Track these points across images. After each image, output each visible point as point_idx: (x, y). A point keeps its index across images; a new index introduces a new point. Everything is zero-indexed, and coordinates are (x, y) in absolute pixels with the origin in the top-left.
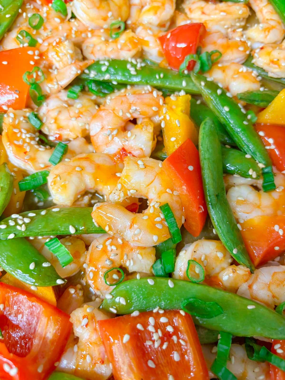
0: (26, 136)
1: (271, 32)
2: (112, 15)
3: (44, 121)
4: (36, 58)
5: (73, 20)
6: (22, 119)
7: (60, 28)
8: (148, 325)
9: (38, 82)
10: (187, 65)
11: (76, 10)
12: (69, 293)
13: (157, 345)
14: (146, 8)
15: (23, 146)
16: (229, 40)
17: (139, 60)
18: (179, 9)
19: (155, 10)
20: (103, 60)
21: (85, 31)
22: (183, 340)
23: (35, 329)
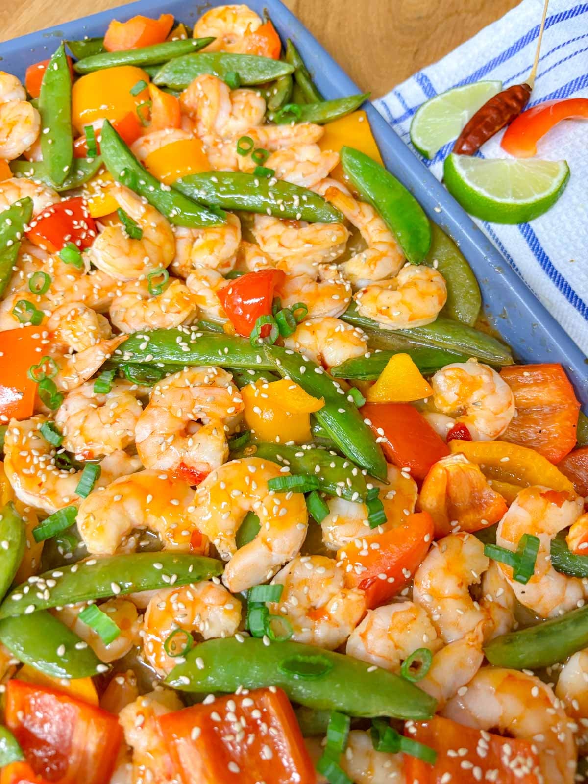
0: (39, 460)
1: (379, 263)
2: (150, 261)
3: (64, 434)
4: (44, 342)
5: (93, 273)
6: (30, 434)
7: (76, 288)
8: (227, 712)
9: (50, 377)
10: (260, 332)
11: (96, 258)
12: (116, 684)
13: (239, 738)
14: (199, 242)
15: (35, 475)
16: (320, 285)
17: (193, 328)
18: (247, 236)
19: (211, 247)
20: (143, 332)
21: (112, 287)
22: (275, 727)
23: (70, 741)
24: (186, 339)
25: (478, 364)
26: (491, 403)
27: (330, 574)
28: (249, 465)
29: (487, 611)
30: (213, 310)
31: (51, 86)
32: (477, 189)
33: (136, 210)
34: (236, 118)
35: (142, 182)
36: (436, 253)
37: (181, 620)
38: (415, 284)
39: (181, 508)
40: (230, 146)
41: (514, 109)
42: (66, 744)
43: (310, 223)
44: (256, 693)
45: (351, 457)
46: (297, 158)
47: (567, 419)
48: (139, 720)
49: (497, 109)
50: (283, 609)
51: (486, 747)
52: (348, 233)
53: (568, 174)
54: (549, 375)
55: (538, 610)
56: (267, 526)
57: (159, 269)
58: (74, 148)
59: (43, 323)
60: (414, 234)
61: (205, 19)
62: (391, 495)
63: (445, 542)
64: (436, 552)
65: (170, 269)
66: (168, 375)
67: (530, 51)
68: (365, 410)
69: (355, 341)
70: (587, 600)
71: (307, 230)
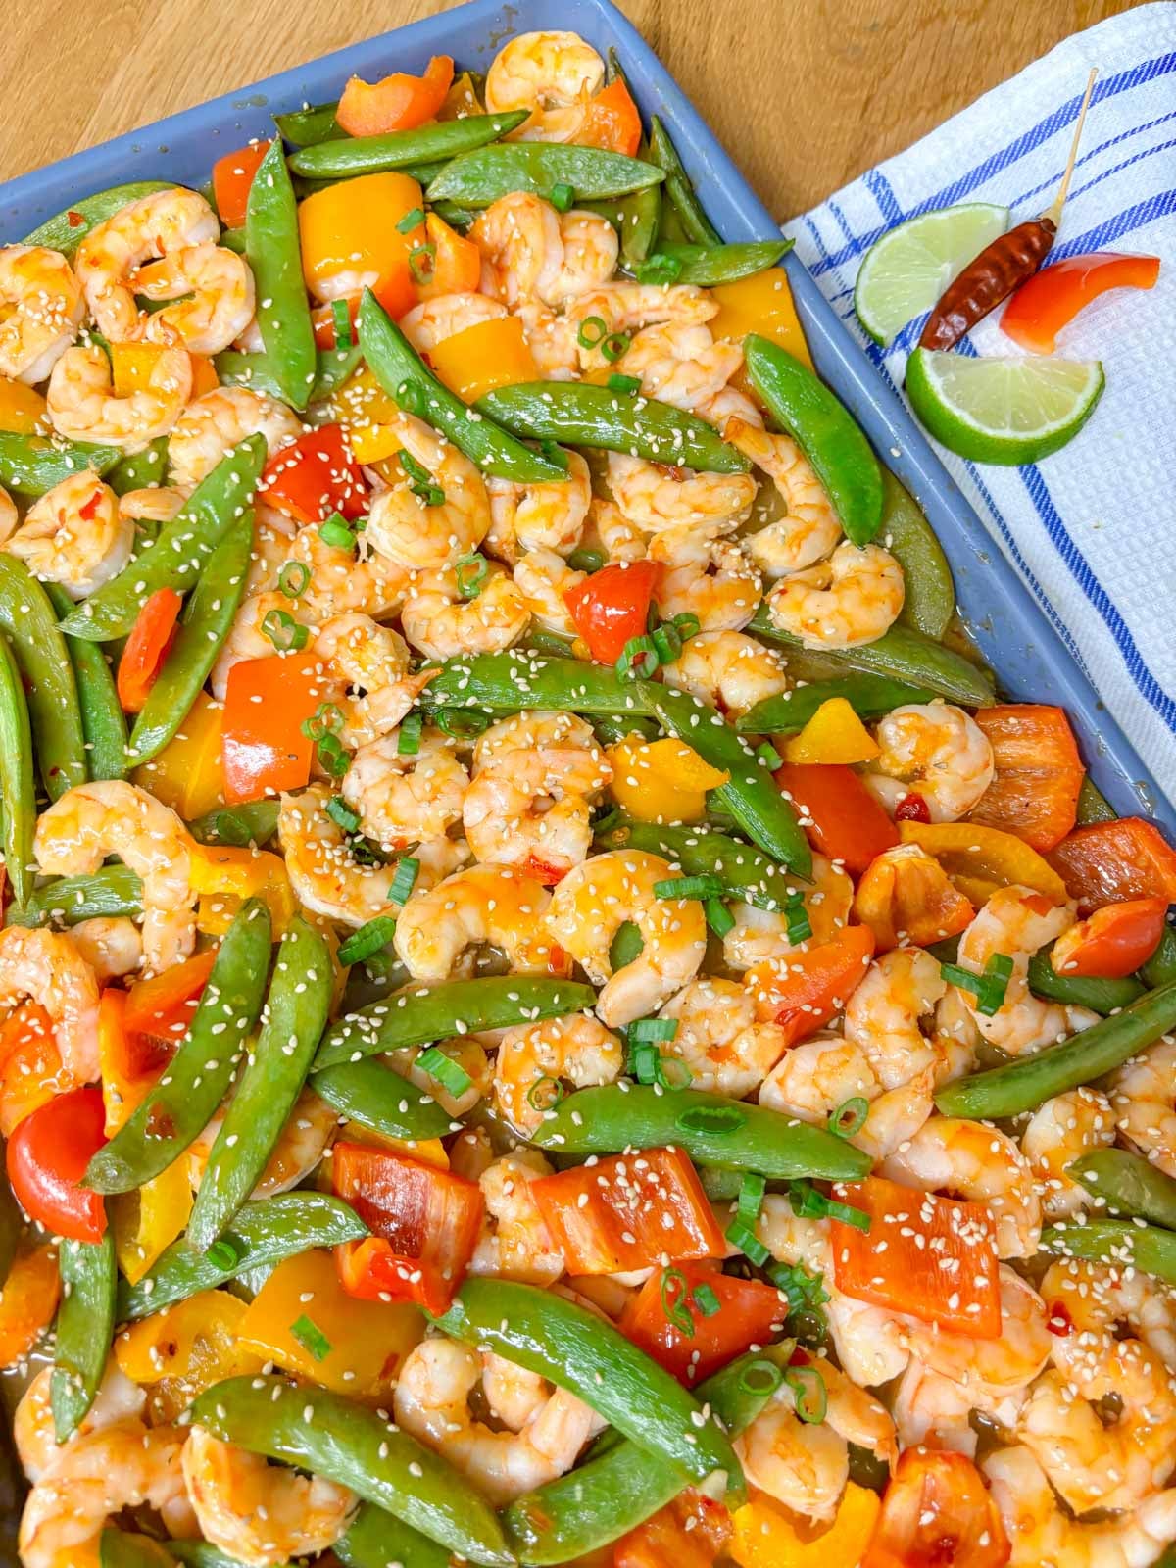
0: (333, 854)
1: (804, 543)
2: (458, 540)
3: (362, 813)
4: (320, 680)
5: (372, 560)
6: (316, 817)
7: (350, 587)
8: (616, 1176)
9: (333, 731)
10: (630, 661)
11: (377, 538)
12: (467, 1144)
13: (633, 1205)
14: (527, 506)
15: (331, 875)
16: (716, 580)
17: (532, 653)
18: (600, 492)
19: (549, 514)
20: (457, 660)
21: (402, 582)
22: (677, 1192)
23: (423, 1212)
24: (523, 672)
25: (944, 707)
26: (960, 766)
27: (736, 1003)
28: (626, 862)
29: (941, 1050)
30: (557, 619)
31: (263, 217)
32: (957, 412)
33: (430, 455)
34: (572, 273)
35: (434, 404)
36: (890, 523)
37: (545, 1063)
38: (859, 583)
39: (535, 917)
40: (567, 331)
41: (1024, 266)
42: (418, 1216)
43: (697, 472)
44: (650, 1152)
45: (764, 846)
46: (675, 351)
47: (1065, 789)
48: (508, 1187)
49: (996, 268)
50: (678, 1049)
51: (932, 1211)
52: (755, 485)
53: (1102, 386)
54: (1045, 722)
55: (1006, 1046)
56: (655, 943)
57: (469, 557)
58: (315, 334)
59: (308, 646)
60: (858, 495)
61: (504, 59)
62: (818, 899)
63: (890, 959)
64: (876, 975)
65: (484, 549)
66: (496, 722)
67: (1057, 148)
68: (781, 776)
69: (768, 671)
70: (1071, 1033)
71: (693, 487)
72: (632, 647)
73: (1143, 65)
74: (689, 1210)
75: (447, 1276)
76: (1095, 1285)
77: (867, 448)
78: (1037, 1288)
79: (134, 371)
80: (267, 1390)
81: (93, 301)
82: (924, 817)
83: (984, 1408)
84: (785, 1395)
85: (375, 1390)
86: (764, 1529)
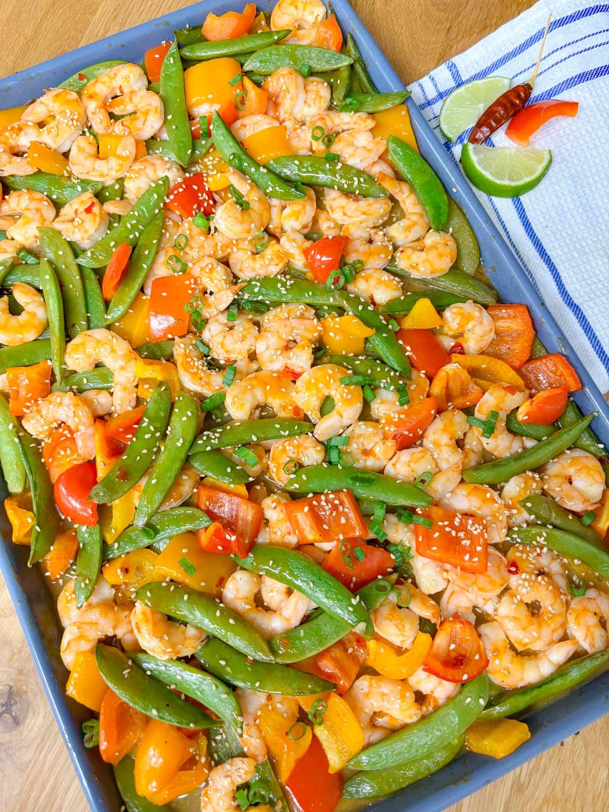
0: (199, 363)
1: (412, 230)
2: (256, 226)
3: (211, 347)
4: (193, 286)
5: (216, 234)
6: (191, 347)
7: (206, 246)
8: (321, 501)
9: (198, 310)
10: (332, 281)
11: (219, 224)
12: (256, 488)
13: (328, 513)
14: (287, 211)
15: (197, 372)
16: (372, 246)
17: (288, 277)
18: (320, 206)
19: (297, 215)
20: (254, 279)
21: (229, 244)
22: (347, 508)
23: (237, 516)
24: (284, 285)
25: (473, 304)
26: (479, 330)
27: (375, 432)
28: (328, 369)
29: (466, 455)
30: (299, 262)
31: (169, 77)
32: (484, 172)
33: (243, 187)
34: (309, 106)
35: (246, 164)
36: (451, 222)
37: (291, 454)
38: (436, 248)
39: (287, 393)
40: (306, 132)
41: (517, 105)
42: (234, 517)
43: (365, 197)
44: (336, 492)
45: (390, 364)
46: (356, 143)
47: (526, 341)
48: (274, 505)
49: (504, 106)
50: (349, 450)
51: (459, 521)
52: (391, 204)
53: (551, 161)
54: (518, 312)
55: (496, 453)
56: (340, 404)
57: (259, 233)
58: (192, 131)
59: (188, 272)
60: (437, 209)
61: (279, 6)
62: (413, 387)
63: (444, 414)
64: (438, 420)
65: (266, 230)
66: (271, 308)
67: (534, 52)
68: (399, 334)
69: (395, 288)
70: (524, 448)
71: (363, 204)
72: (333, 274)
73: (575, 13)
74: (352, 515)
75: (247, 541)
76: (530, 555)
77: (442, 187)
78: (505, 556)
79: (109, 147)
80: (169, 587)
81: (90, 115)
82: (462, 352)
83: (479, 606)
84: (393, 597)
85: (214, 591)
86: (382, 650)
